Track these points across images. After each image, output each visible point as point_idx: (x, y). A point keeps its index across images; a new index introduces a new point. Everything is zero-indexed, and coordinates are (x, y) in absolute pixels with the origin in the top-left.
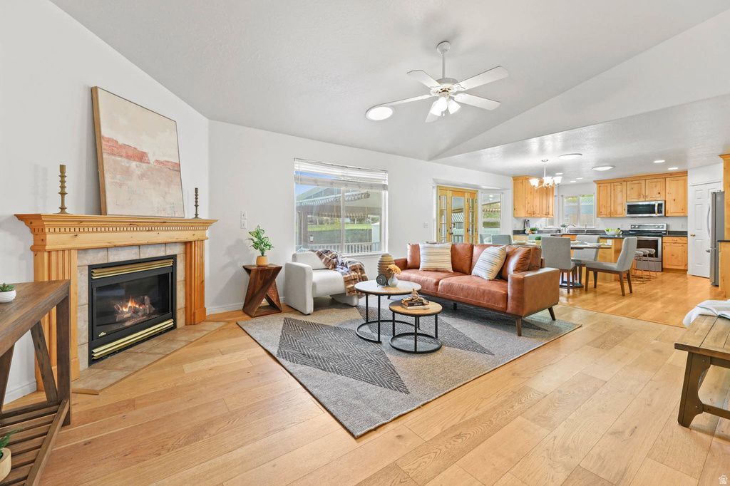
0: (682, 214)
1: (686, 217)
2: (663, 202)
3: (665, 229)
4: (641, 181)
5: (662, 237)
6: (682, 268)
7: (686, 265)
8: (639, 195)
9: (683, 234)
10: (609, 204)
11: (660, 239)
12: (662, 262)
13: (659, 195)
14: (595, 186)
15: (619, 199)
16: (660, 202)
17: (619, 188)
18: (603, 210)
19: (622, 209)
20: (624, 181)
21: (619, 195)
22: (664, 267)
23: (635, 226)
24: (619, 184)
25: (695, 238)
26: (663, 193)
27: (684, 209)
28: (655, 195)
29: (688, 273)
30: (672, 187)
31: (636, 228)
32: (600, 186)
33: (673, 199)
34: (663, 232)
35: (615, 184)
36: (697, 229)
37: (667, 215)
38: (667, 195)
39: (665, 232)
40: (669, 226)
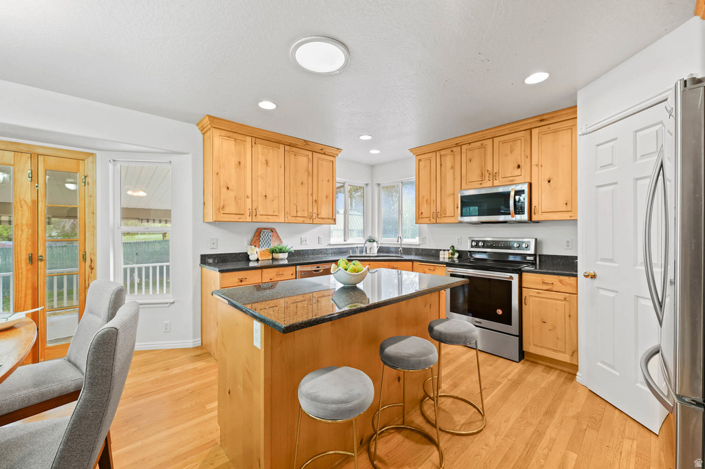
0: (566, 216)
1: (574, 221)
2: (525, 187)
3: (532, 251)
4: (486, 142)
5: (520, 272)
6: (565, 358)
7: (575, 352)
8: (482, 175)
9: (567, 265)
10: (433, 197)
11: (516, 276)
12: (520, 336)
13: (518, 172)
14: (413, 160)
15: (449, 189)
16: (519, 188)
17: (448, 161)
18: (424, 209)
19: (452, 206)
20: (457, 145)
21: (449, 175)
22: (524, 349)
23: (478, 242)
24: (448, 151)
25: (596, 282)
26: (525, 167)
27: (571, 204)
28: (510, 170)
29: (580, 377)
30: (544, 148)
31: (480, 247)
32: (420, 160)
33: (547, 178)
34: (528, 258)
35: (442, 152)
36: (602, 260)
37: (535, 218)
38: (534, 168)
39: (532, 258)
40: (541, 242)
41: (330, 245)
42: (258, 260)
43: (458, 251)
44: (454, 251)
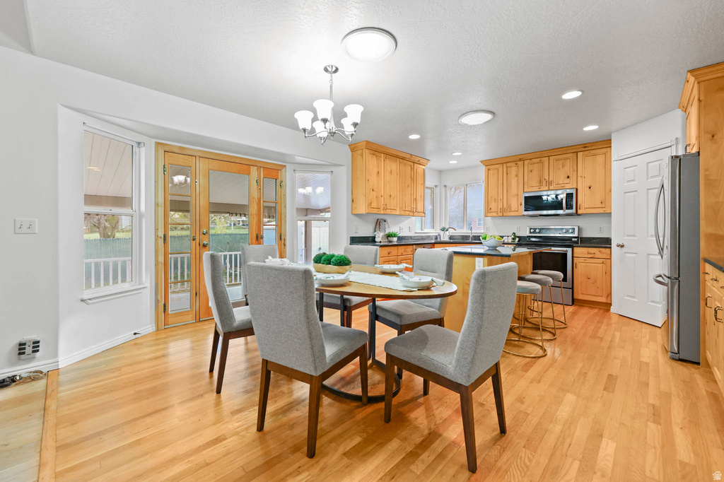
0: (601, 211)
1: (610, 214)
2: (574, 192)
3: (576, 235)
4: (543, 159)
5: (572, 247)
6: (603, 300)
7: (609, 295)
8: (540, 182)
9: (605, 243)
10: (500, 197)
11: (569, 250)
12: (572, 288)
13: (568, 181)
14: (483, 169)
15: (514, 190)
16: (569, 191)
17: (513, 170)
18: (493, 205)
19: (518, 205)
20: (520, 160)
21: (514, 182)
22: (575, 297)
23: (535, 229)
24: (513, 164)
25: (624, 250)
26: (573, 177)
27: (606, 201)
28: (562, 180)
29: (613, 309)
30: (588, 167)
31: (536, 233)
32: (489, 169)
33: (588, 185)
34: (573, 239)
35: (508, 165)
36: (628, 236)
37: (579, 212)
38: (579, 178)
39: (576, 240)
40: (582, 229)
41: (416, 233)
42: (380, 242)
43: (518, 237)
44: (515, 236)
